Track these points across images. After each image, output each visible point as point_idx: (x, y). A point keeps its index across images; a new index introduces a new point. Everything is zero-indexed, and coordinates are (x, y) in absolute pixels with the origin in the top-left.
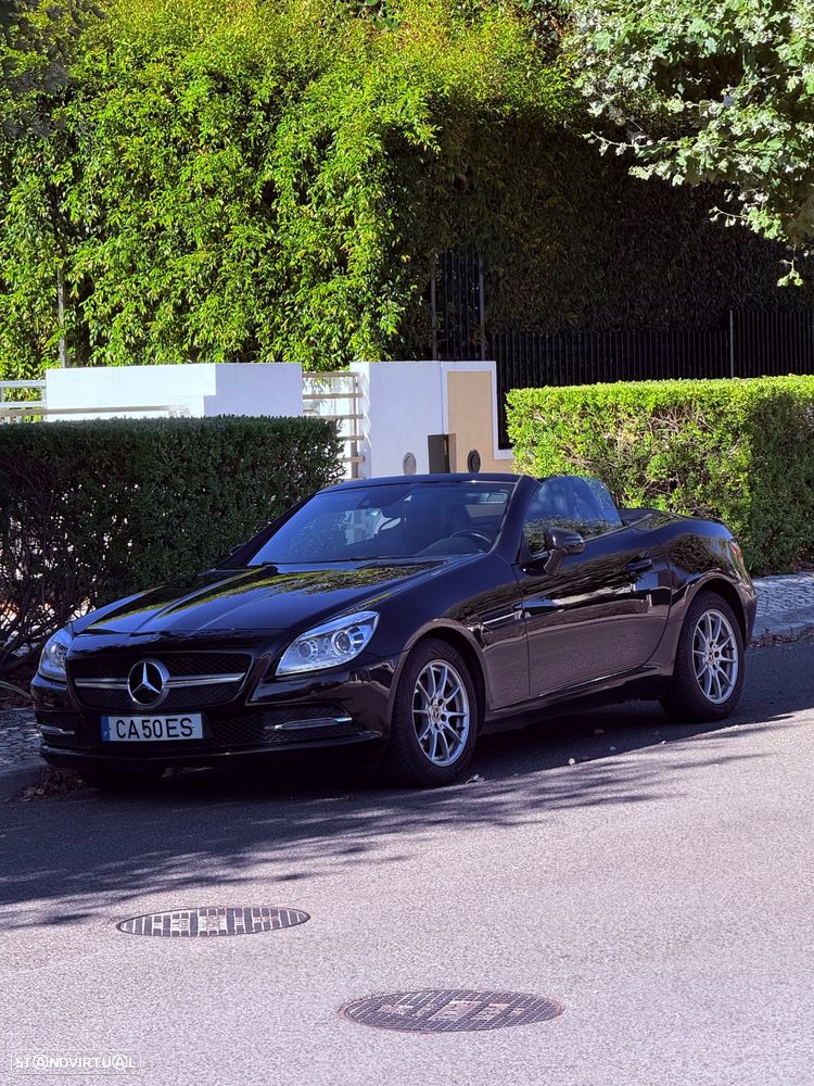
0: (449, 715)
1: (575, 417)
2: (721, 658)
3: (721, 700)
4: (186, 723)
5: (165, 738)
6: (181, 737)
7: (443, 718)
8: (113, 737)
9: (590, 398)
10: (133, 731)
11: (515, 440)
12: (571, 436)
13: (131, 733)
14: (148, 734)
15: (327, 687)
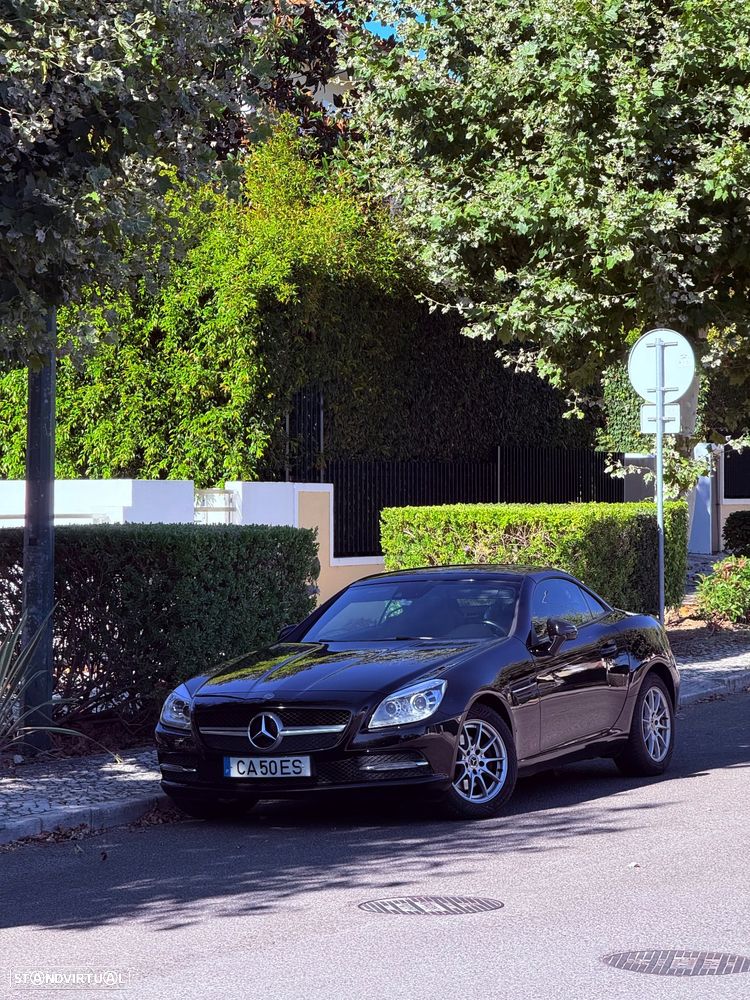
1: (439, 532)
2: (659, 725)
3: (659, 759)
4: (297, 764)
5: (278, 775)
6: (293, 775)
8: (234, 773)
9: (452, 517)
10: (252, 769)
12: (436, 548)
13: (249, 771)
14: (264, 772)
15: (407, 739)
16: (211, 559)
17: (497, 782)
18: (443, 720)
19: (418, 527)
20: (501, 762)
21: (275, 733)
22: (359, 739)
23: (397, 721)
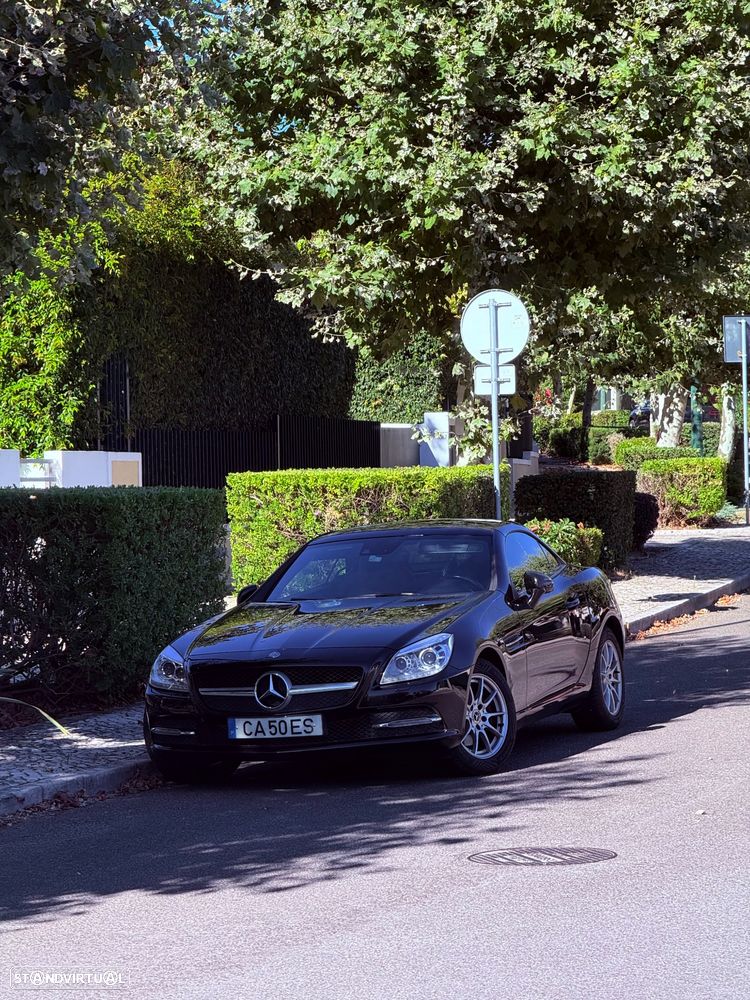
0: (489, 716)
1: (288, 497)
4: (307, 723)
5: (289, 734)
6: (304, 734)
7: (484, 719)
8: (240, 735)
10: (260, 729)
11: (233, 516)
13: (257, 732)
16: (138, 522)
17: (498, 737)
18: (452, 676)
19: (266, 492)
20: (501, 716)
21: (283, 692)
22: (371, 694)
23: (408, 676)
